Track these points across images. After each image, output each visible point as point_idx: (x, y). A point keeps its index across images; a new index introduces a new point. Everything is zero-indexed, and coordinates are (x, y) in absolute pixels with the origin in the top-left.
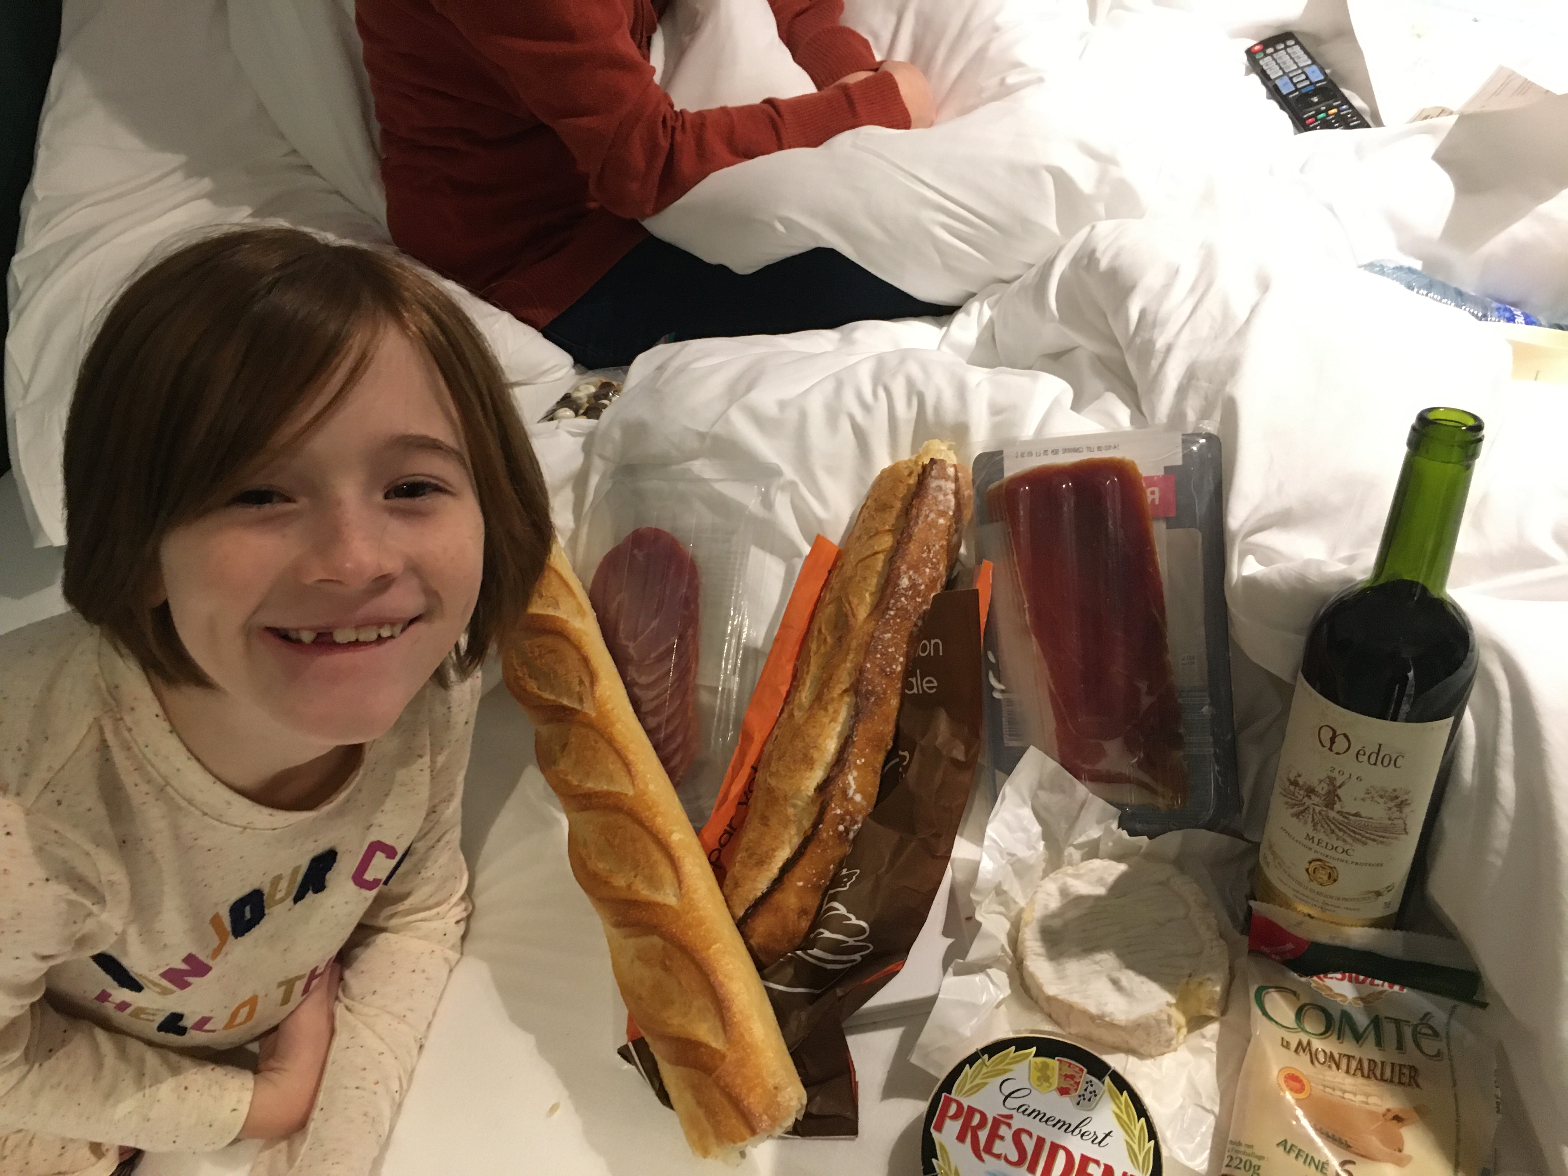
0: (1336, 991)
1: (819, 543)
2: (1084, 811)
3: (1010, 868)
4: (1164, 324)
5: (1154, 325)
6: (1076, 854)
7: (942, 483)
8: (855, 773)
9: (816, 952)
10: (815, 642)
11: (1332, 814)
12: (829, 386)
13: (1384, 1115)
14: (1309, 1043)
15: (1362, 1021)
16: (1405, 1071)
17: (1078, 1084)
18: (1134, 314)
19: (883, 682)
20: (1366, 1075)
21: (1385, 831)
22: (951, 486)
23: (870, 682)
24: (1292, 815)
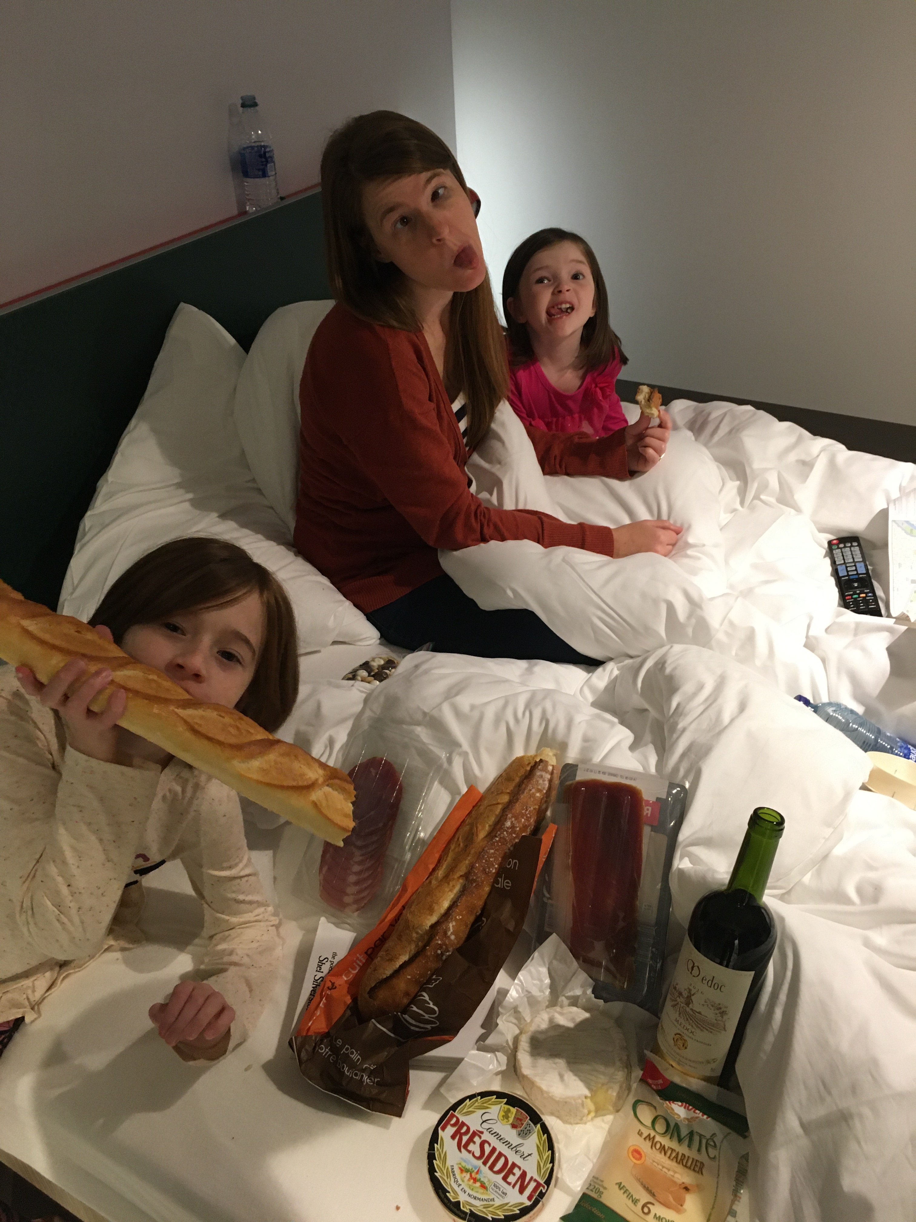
0: (676, 1111)
1: (472, 789)
2: (574, 977)
3: (526, 999)
4: (686, 715)
5: (681, 714)
6: (566, 1002)
7: (543, 773)
8: (454, 923)
9: (406, 1016)
10: (454, 844)
11: (688, 1009)
12: (501, 703)
13: (680, 1185)
14: (654, 1137)
15: (684, 1132)
16: (698, 1164)
17: (522, 1124)
18: (674, 704)
19: (483, 876)
20: (678, 1161)
21: (713, 1026)
22: (548, 776)
23: (476, 874)
24: (672, 1006)
